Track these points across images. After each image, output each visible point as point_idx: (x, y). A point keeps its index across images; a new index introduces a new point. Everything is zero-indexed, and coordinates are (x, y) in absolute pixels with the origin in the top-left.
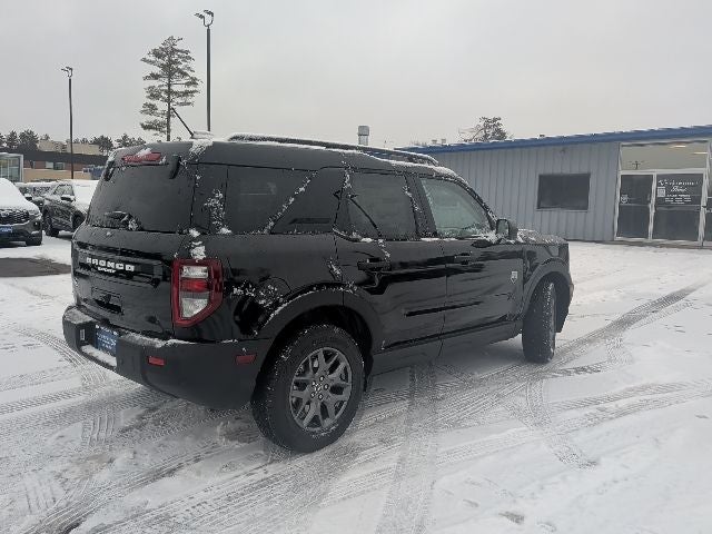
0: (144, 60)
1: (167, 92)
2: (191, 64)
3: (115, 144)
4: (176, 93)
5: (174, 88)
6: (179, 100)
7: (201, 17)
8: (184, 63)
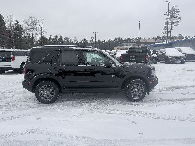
0: (165, 14)
1: (171, 23)
2: (179, 13)
3: (161, 38)
4: (174, 22)
5: (173, 21)
6: (174, 24)
7: (167, 1)
8: (176, 13)
